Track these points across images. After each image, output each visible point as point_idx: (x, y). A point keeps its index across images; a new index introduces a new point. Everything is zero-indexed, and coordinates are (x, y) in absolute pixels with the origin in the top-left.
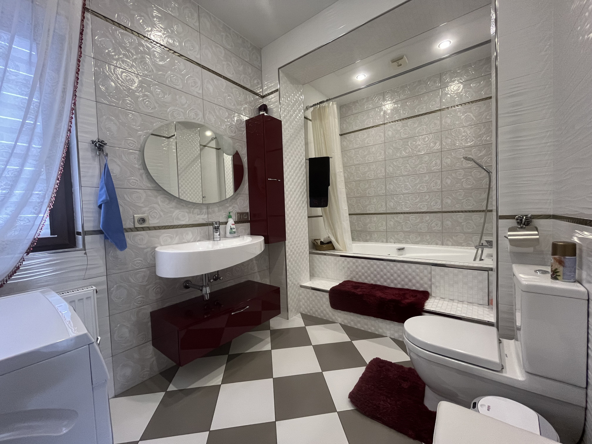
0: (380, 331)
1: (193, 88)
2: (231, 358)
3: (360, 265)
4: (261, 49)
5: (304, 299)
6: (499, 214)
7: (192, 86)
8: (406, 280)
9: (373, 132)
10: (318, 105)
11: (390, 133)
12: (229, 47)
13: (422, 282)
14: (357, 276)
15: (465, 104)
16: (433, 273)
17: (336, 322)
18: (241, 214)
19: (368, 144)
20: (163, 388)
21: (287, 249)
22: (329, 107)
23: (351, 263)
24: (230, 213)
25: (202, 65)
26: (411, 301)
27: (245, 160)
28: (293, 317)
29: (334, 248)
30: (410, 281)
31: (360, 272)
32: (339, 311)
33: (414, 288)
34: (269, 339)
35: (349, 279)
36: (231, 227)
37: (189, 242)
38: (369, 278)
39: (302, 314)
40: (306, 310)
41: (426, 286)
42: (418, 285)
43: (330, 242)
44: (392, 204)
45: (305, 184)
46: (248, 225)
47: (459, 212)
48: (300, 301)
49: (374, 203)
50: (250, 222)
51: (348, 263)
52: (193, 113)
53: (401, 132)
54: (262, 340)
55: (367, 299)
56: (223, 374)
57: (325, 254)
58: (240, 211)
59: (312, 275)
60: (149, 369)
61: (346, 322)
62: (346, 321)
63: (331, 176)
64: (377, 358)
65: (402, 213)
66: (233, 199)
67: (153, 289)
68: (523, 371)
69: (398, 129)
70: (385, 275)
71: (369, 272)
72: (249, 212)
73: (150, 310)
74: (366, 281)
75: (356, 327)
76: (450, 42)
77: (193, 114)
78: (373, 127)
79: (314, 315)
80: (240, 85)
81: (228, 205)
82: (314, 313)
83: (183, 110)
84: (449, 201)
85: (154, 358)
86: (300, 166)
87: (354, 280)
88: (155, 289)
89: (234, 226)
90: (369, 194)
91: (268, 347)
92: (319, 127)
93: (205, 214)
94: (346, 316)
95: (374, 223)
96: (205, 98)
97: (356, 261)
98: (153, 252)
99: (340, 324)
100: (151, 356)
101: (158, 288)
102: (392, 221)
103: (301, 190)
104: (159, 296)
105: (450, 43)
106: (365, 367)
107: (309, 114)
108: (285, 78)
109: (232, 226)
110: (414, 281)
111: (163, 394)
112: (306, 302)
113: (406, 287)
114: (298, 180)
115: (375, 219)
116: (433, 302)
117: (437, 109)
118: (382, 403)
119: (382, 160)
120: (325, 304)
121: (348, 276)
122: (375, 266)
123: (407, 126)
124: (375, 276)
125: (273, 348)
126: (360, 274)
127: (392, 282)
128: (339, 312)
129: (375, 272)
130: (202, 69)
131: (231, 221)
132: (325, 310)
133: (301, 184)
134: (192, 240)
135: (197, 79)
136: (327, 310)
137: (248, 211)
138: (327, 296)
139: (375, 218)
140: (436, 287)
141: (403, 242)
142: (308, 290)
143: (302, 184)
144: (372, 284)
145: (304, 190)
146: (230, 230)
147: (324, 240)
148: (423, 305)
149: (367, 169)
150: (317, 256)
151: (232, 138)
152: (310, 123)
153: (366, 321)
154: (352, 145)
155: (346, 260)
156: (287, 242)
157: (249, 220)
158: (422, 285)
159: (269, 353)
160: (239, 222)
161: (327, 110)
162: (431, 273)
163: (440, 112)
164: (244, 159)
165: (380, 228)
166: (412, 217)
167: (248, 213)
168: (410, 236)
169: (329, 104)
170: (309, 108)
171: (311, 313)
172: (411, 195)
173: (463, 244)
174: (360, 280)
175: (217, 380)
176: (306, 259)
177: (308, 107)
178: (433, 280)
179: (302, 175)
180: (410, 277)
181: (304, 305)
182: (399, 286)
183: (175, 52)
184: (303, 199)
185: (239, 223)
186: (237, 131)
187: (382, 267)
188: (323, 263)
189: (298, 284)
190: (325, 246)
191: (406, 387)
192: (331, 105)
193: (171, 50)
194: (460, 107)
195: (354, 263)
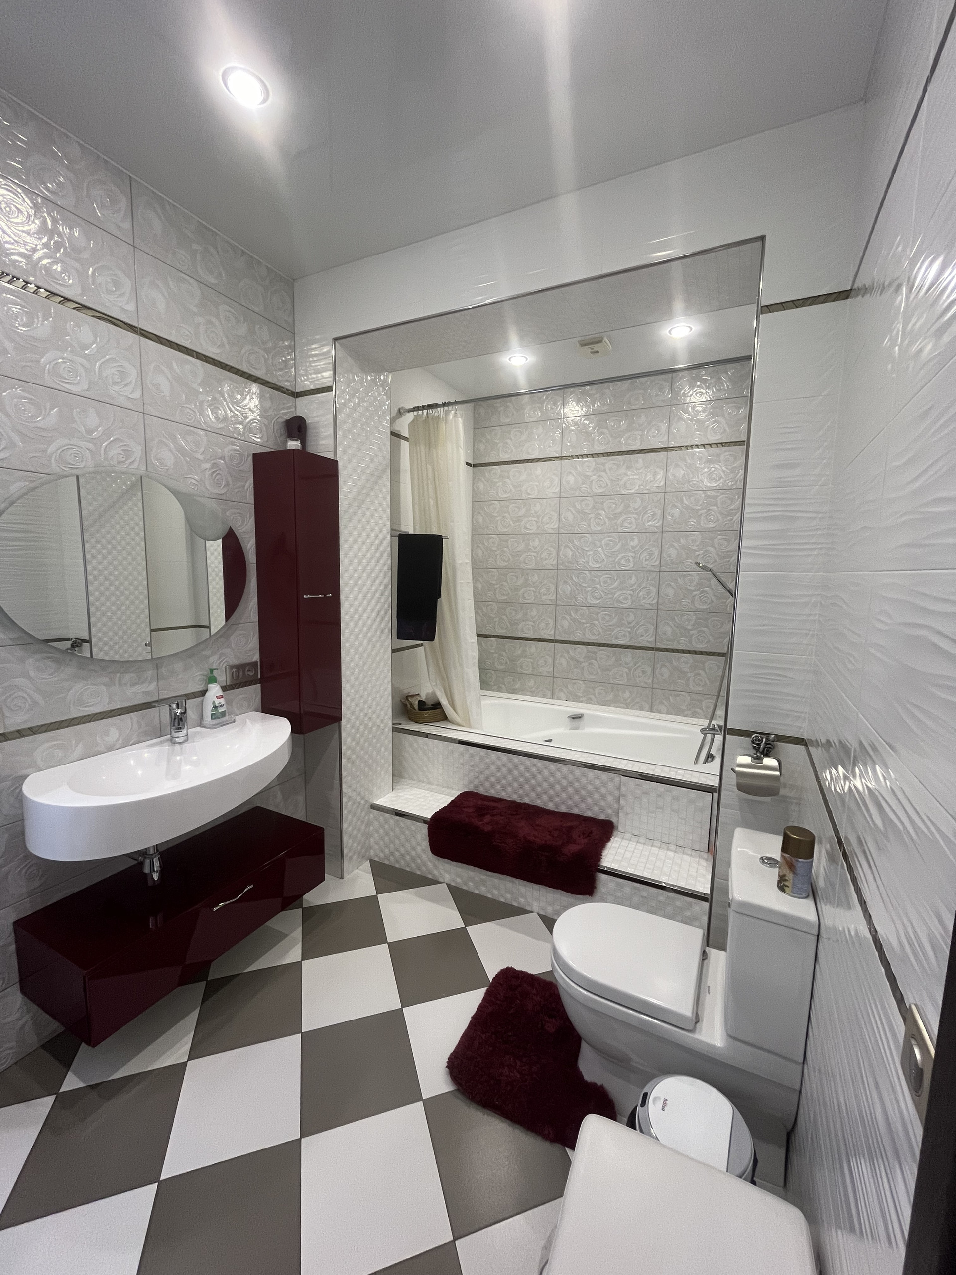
0: (521, 902)
1: (116, 388)
2: (213, 988)
3: (493, 763)
4: (294, 280)
5: (377, 832)
6: (728, 726)
7: (115, 383)
8: (576, 798)
9: (539, 472)
10: (425, 412)
11: (571, 479)
12: (212, 280)
13: (603, 803)
14: (487, 784)
15: (710, 445)
16: (623, 789)
17: (441, 880)
18: (240, 668)
19: (528, 494)
20: (51, 1086)
21: (343, 735)
22: (446, 423)
23: (477, 759)
24: (212, 671)
25: (141, 329)
26: (579, 847)
27: (249, 546)
28: (353, 871)
29: (444, 718)
30: (583, 799)
31: (493, 776)
32: (446, 860)
33: (589, 814)
34: (298, 933)
35: (470, 788)
36: (214, 702)
37: (110, 748)
38: (509, 789)
39: (373, 863)
40: (382, 855)
41: (610, 811)
42: (596, 809)
43: (437, 705)
44: (566, 623)
45: (388, 592)
46: (255, 691)
47: (683, 652)
48: (369, 836)
49: (533, 617)
50: (261, 681)
51: (472, 756)
52: (119, 449)
53: (592, 481)
54: (282, 936)
55: (501, 843)
56: (192, 1033)
57: (427, 735)
58: (236, 662)
59: (398, 775)
60: (14, 1044)
61: (458, 882)
62: (459, 880)
63: (445, 564)
64: (508, 968)
65: (583, 644)
66: (221, 637)
67: (20, 871)
68: (725, 1034)
69: (587, 473)
70: (540, 785)
71: (510, 778)
72: (259, 660)
73: (13, 918)
74: (503, 795)
75: (477, 892)
76: (691, 329)
77: (119, 451)
78: (538, 460)
79: (397, 866)
80: (239, 370)
81: (208, 653)
82: (398, 862)
83: (90, 446)
84: (669, 630)
85: (27, 1017)
86: (378, 555)
87: (481, 791)
88: (24, 871)
89: (222, 701)
90: (525, 598)
91: (294, 954)
92: (423, 459)
93: (150, 682)
94: (459, 870)
95: (530, 658)
96: (149, 409)
97: (487, 754)
98: (17, 788)
99: (448, 885)
100: (18, 1015)
101: (32, 865)
102: (565, 656)
103: (378, 607)
104: (37, 883)
105: (690, 331)
106: (484, 990)
107: (404, 425)
108: (349, 359)
109: (217, 702)
110: (589, 800)
111: (50, 1100)
112: (382, 839)
113: (576, 811)
114: (372, 585)
115: (533, 650)
116: (618, 845)
117: (662, 446)
118: (506, 1071)
119: (552, 532)
120: (419, 844)
121: (471, 782)
122: (522, 768)
123: (605, 471)
124: (521, 786)
125: (307, 954)
126: (493, 779)
127: (551, 799)
128: (447, 863)
129: (522, 780)
130: (143, 339)
131: (214, 690)
132: (419, 856)
133: (378, 595)
134: (119, 744)
135: (126, 364)
136: (424, 856)
137: (256, 658)
138: (424, 829)
139: (533, 647)
140: (627, 814)
141: (581, 699)
142: (387, 815)
143: (382, 594)
144: (514, 802)
145: (386, 605)
146: (212, 711)
147: (426, 699)
148: (598, 856)
149: (523, 546)
150: (410, 737)
151: (219, 498)
152: (405, 445)
153: (496, 881)
154: (495, 492)
155: (467, 750)
156: (343, 722)
157: (259, 677)
158: (602, 810)
159: (296, 967)
160: (235, 685)
161: (443, 426)
162: (619, 789)
163: (666, 453)
164: (248, 543)
165: (541, 670)
166: (603, 652)
167: (256, 663)
168: (596, 690)
169: (447, 413)
170: (404, 412)
171: (391, 861)
172: (603, 611)
173: (686, 713)
174: (492, 793)
175: (178, 1053)
176: (386, 749)
177: (402, 411)
178: (622, 802)
179: (382, 574)
180: (583, 793)
181: (377, 843)
182: (563, 809)
183: (67, 300)
184: (382, 625)
185: (234, 689)
186: (230, 482)
187: (534, 770)
188: (421, 753)
189: (367, 801)
190: (427, 714)
191: (553, 1030)
192: (451, 417)
193: (56, 294)
194: (701, 449)
195: (482, 758)
